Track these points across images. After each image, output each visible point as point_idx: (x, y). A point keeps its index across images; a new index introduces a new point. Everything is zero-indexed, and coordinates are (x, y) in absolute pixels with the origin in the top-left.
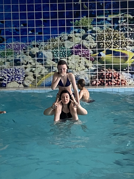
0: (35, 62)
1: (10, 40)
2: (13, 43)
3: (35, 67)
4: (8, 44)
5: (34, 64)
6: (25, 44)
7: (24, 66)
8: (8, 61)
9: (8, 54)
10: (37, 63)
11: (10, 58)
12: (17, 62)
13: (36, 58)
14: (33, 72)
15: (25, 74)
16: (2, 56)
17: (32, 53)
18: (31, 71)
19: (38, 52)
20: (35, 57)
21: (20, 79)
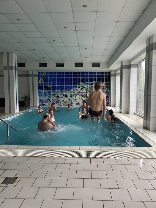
0: (64, 97)
1: (56, 90)
6: (61, 91)
7: (60, 98)
8: (55, 97)
9: (55, 94)
11: (56, 96)
12: (58, 97)
16: (53, 95)
17: (63, 94)
18: (63, 100)
21: (59, 103)
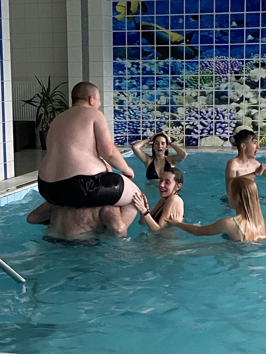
0: (257, 97)
1: (209, 54)
2: (214, 59)
3: (257, 108)
4: (205, 61)
5: (256, 102)
6: (239, 61)
7: (234, 105)
8: (203, 94)
9: (204, 80)
10: (262, 99)
11: (207, 88)
12: (221, 98)
13: (260, 90)
14: (252, 117)
15: (235, 121)
16: (192, 85)
17: (252, 80)
18: (248, 115)
19: (264, 77)
20: (258, 87)
21: (226, 131)
